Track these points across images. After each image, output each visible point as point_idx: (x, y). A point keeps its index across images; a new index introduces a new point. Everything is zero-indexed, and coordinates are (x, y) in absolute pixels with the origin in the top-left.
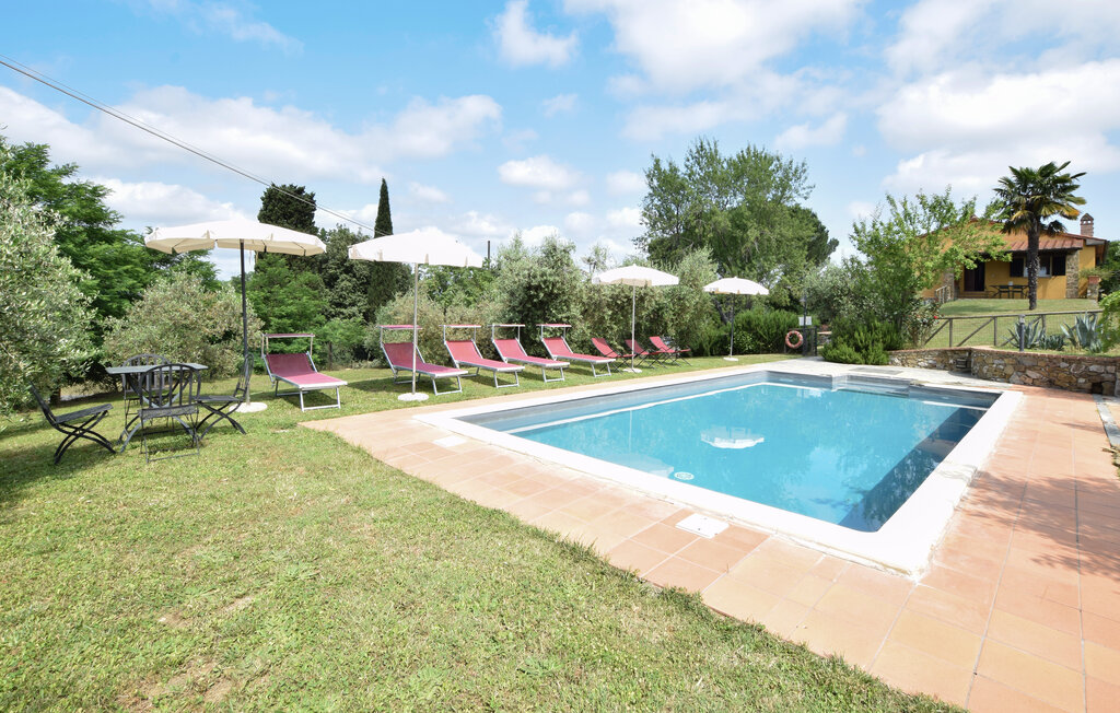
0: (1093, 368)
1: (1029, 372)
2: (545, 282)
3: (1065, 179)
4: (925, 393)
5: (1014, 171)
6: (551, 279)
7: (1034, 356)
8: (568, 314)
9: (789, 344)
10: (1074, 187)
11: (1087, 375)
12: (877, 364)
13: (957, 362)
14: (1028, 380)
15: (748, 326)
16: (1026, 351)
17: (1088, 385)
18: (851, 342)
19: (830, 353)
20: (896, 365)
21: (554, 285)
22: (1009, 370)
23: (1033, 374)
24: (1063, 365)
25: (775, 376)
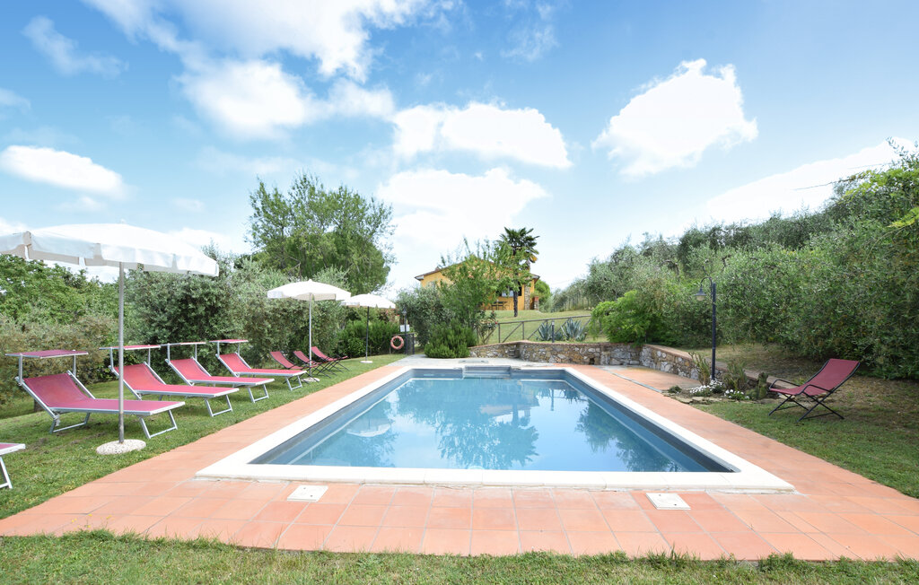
0: (590, 350)
1: (559, 355)
2: (207, 295)
3: (531, 239)
4: (521, 374)
5: (507, 230)
6: (216, 291)
7: (562, 345)
8: (231, 329)
9: (394, 346)
10: (534, 244)
11: (588, 354)
12: (463, 357)
13: (509, 352)
14: (559, 360)
15: (360, 333)
16: (557, 342)
17: (588, 360)
18: (446, 342)
19: (432, 351)
20: (474, 356)
21: (217, 298)
22: (549, 354)
23: (561, 356)
24: (577, 349)
25: (419, 373)
